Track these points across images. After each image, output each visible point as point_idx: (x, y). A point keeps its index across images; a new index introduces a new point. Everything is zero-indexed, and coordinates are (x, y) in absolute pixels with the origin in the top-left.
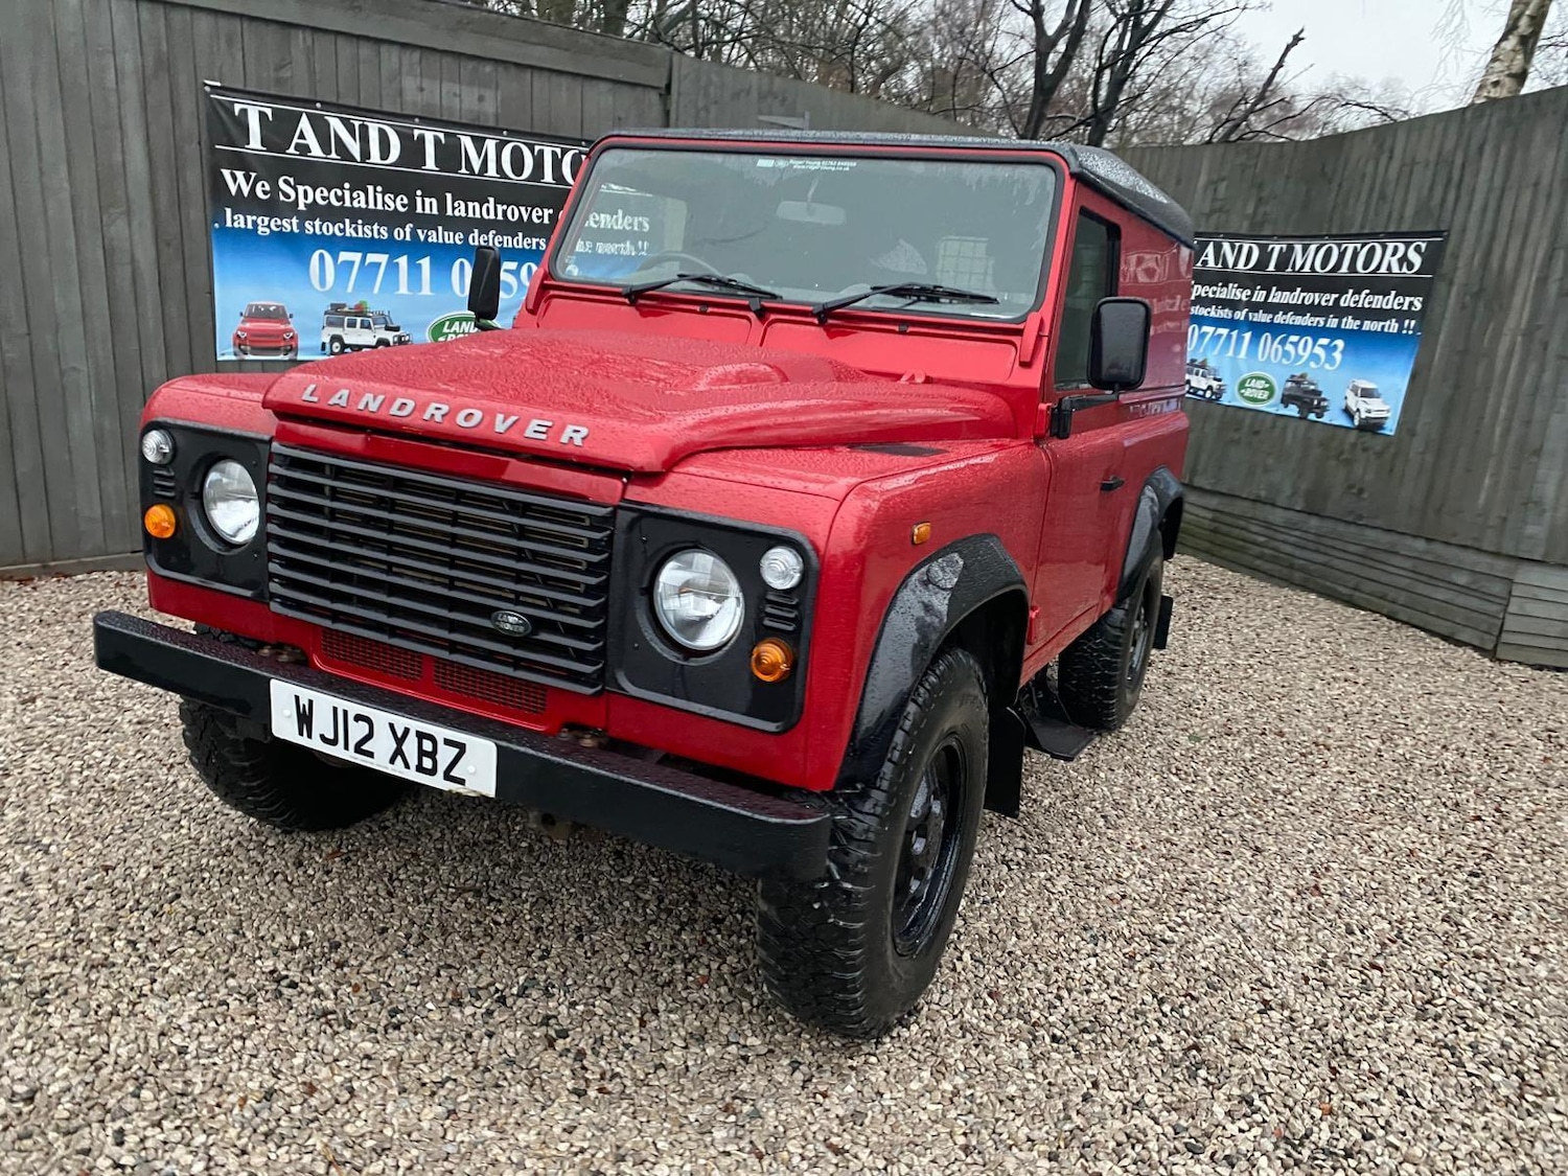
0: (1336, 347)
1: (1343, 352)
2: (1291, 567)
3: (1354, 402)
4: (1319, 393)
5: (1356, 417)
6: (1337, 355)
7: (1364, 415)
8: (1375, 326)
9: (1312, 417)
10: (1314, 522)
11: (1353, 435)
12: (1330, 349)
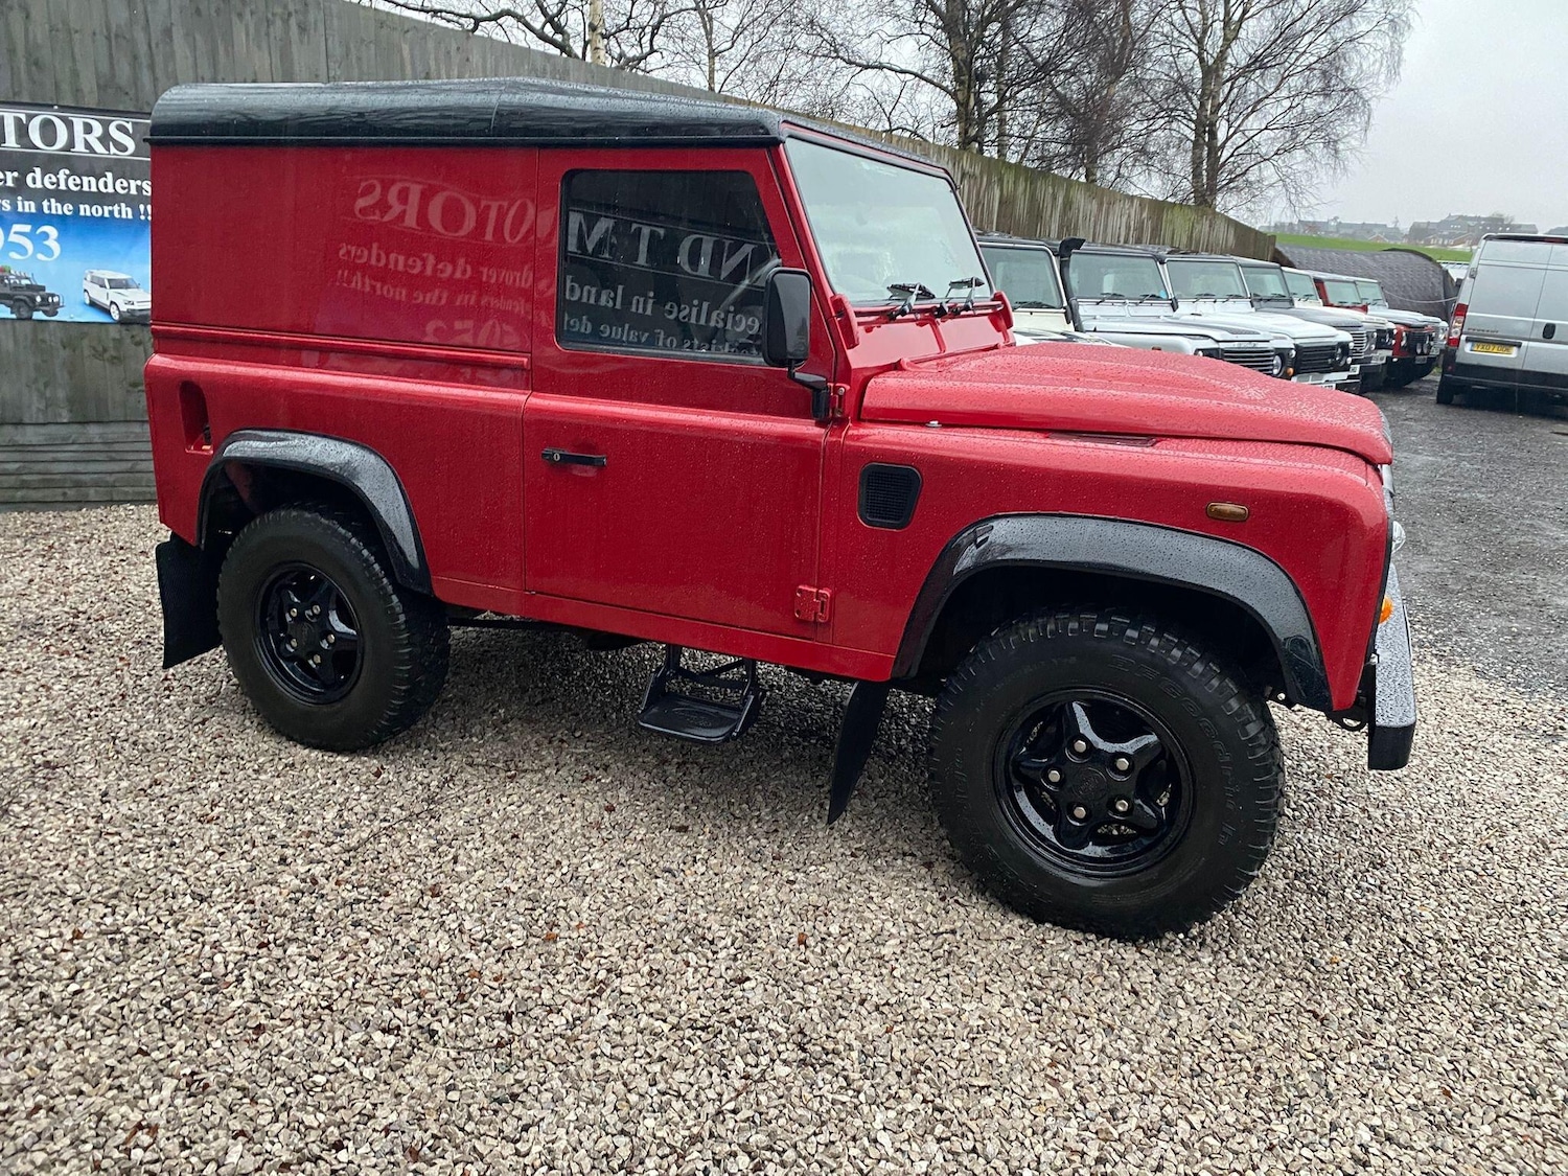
0: (46, 236)
1: (58, 240)
2: (78, 485)
3: (102, 296)
4: (43, 288)
5: (113, 309)
6: (52, 243)
7: (124, 308)
8: (97, 211)
9: (38, 315)
10: (94, 431)
11: (114, 332)
12: (39, 240)
